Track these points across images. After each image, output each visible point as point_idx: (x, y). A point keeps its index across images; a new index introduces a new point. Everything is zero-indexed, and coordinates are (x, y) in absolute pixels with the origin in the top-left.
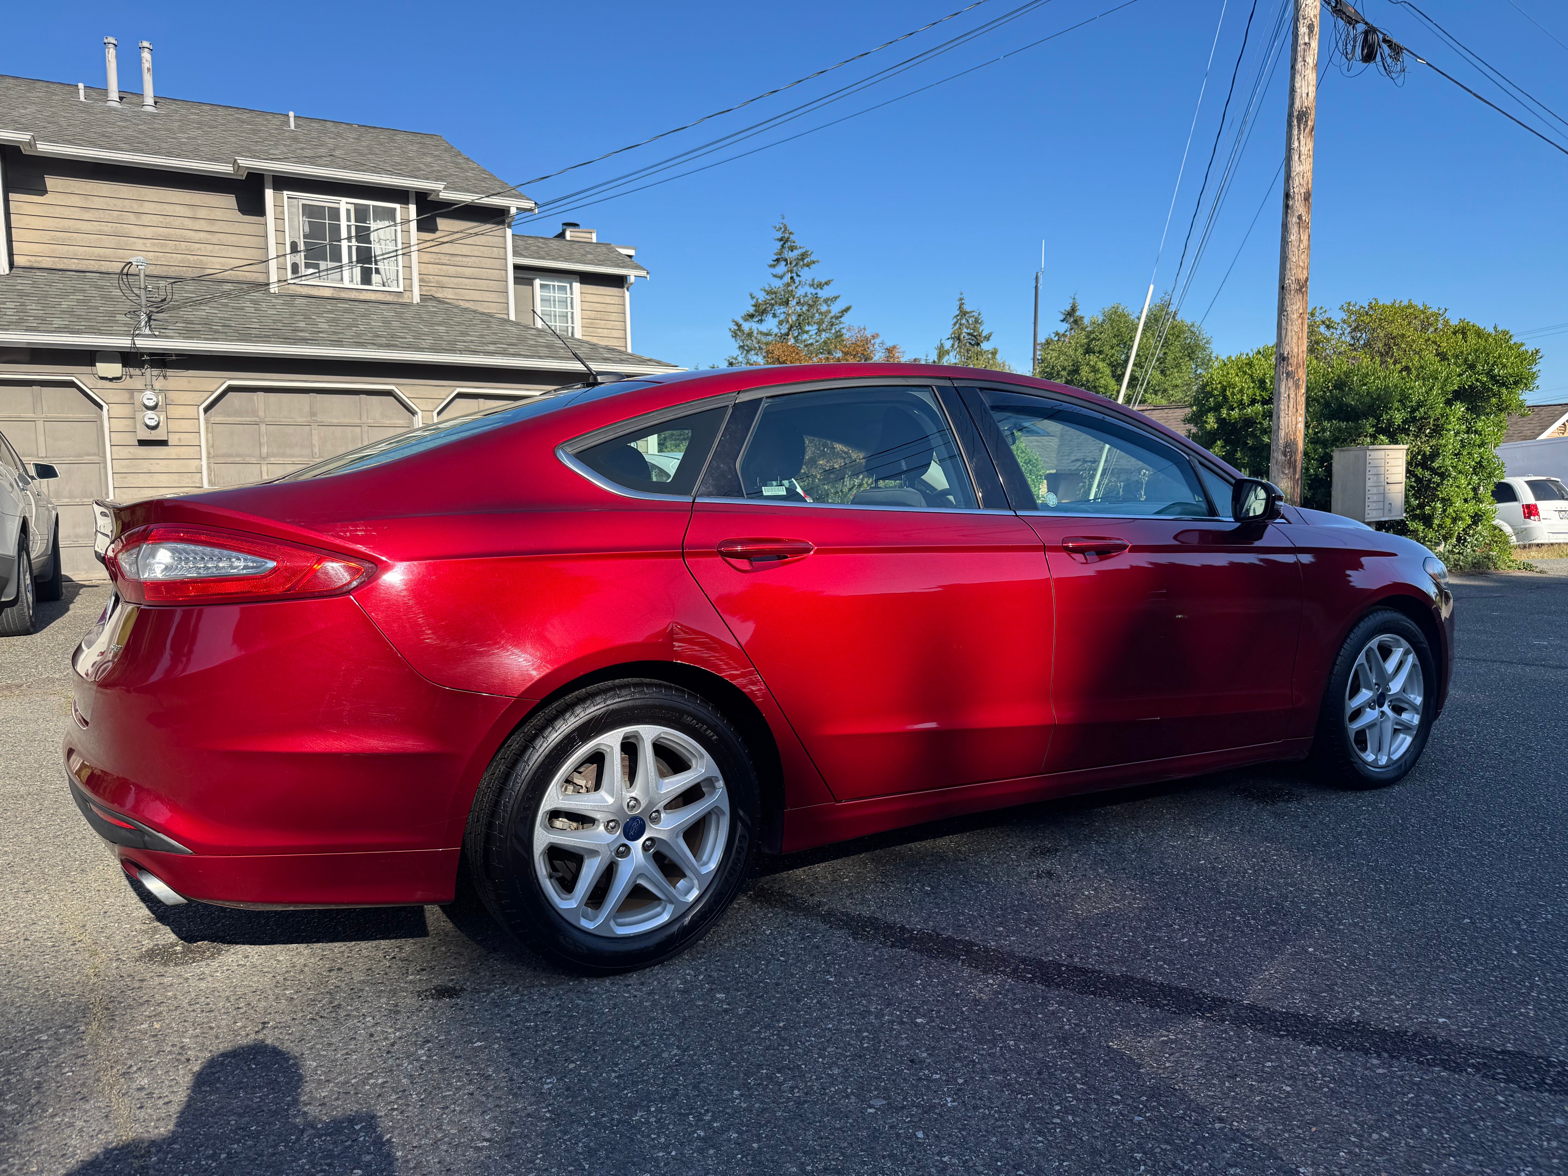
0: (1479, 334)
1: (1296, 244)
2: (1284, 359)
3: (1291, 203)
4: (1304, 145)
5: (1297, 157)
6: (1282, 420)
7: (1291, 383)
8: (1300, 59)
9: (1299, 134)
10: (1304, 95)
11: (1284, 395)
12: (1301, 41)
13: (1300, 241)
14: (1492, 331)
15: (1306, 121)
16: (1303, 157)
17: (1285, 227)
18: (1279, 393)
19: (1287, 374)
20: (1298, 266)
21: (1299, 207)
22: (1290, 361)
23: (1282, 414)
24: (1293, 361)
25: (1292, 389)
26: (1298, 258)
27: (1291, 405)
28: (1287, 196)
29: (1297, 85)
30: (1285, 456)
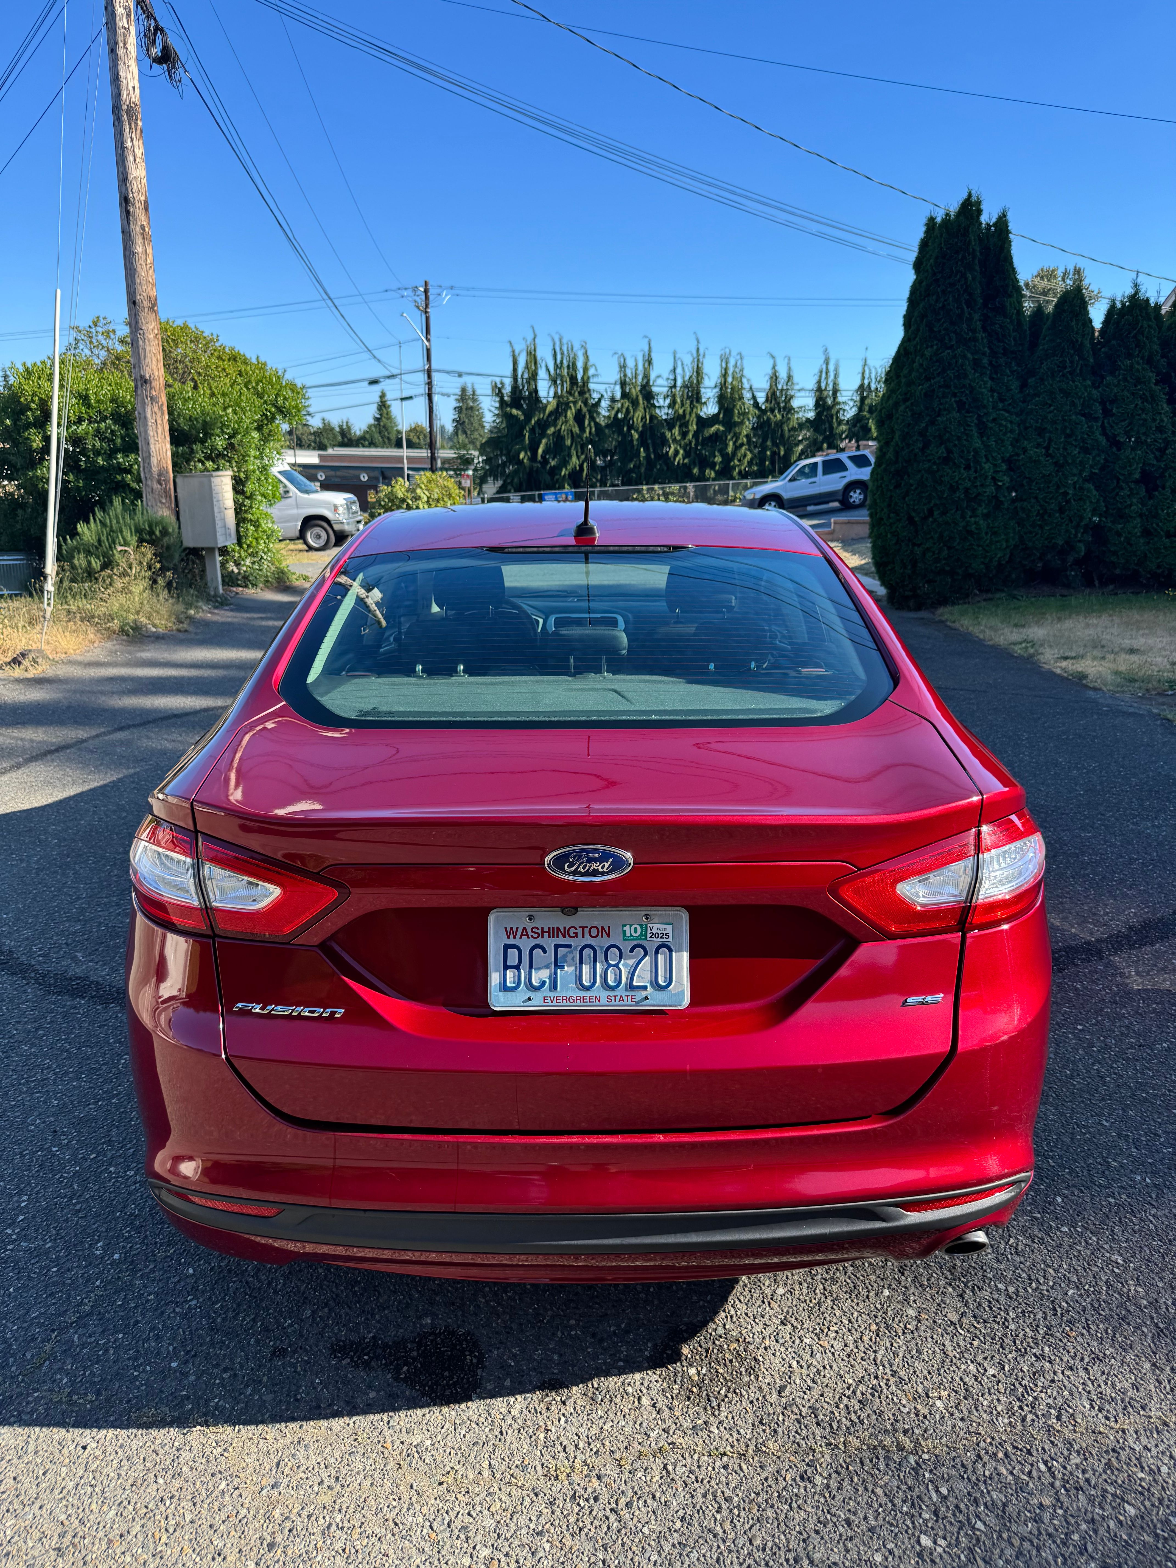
0: (245, 362)
1: (142, 256)
2: (146, 381)
3: (131, 209)
4: (136, 147)
5: (132, 159)
6: (152, 447)
7: (156, 409)
8: (121, 45)
9: (131, 133)
10: (131, 89)
11: (151, 421)
12: (120, 24)
13: (147, 254)
14: (254, 361)
15: (136, 120)
16: (138, 160)
17: (127, 234)
18: (145, 417)
19: (152, 398)
20: (148, 282)
21: (140, 217)
22: (153, 384)
23: (152, 441)
24: (156, 384)
25: (159, 414)
26: (145, 273)
27: (159, 431)
28: (125, 200)
29: (122, 74)
30: (161, 484)
